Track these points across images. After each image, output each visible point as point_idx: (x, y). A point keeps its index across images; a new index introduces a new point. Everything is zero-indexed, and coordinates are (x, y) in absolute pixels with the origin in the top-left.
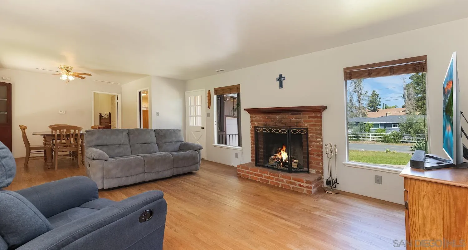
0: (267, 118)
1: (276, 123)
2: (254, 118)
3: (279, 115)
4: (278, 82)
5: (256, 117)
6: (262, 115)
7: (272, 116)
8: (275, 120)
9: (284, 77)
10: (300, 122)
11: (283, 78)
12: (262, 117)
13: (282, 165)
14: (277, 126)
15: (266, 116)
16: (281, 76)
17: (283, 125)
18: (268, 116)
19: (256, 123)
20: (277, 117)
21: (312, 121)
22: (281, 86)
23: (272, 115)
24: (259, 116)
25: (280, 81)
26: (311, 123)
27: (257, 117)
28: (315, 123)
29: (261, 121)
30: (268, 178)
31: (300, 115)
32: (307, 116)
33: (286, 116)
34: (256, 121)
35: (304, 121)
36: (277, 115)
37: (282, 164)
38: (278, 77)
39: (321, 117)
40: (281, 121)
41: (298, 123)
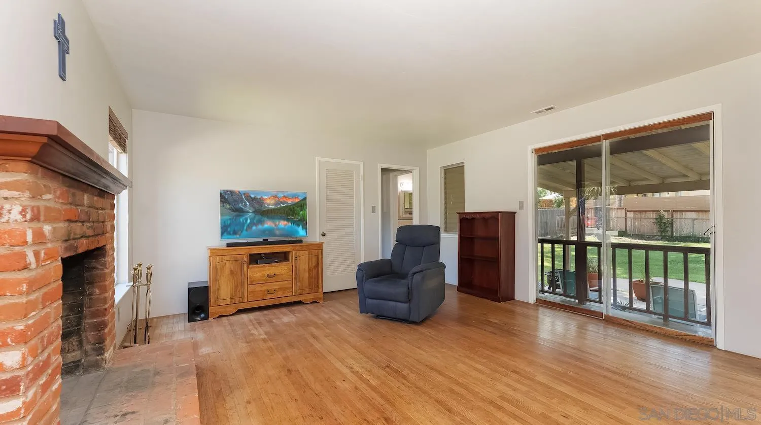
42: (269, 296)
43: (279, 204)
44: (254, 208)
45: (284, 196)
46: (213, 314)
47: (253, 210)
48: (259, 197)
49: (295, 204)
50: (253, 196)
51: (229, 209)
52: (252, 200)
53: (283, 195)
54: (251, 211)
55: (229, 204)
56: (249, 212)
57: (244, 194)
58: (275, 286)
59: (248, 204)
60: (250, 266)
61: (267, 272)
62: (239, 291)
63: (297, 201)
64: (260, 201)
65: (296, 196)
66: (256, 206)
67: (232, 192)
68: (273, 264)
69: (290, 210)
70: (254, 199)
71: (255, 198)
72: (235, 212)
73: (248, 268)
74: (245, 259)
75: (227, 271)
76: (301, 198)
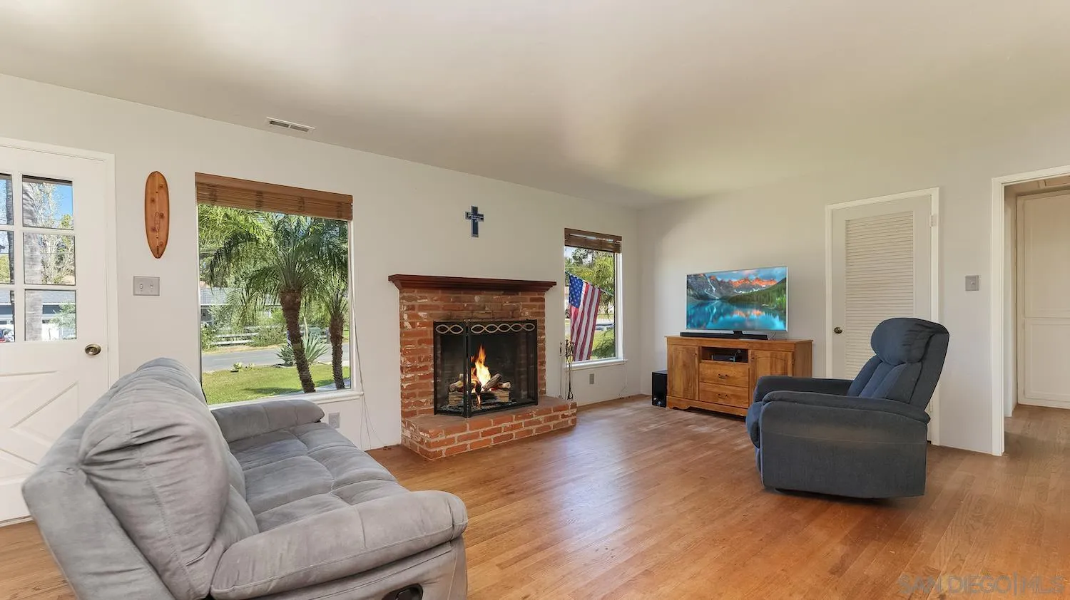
0: (453, 302)
1: (473, 311)
2: (416, 299)
3: (480, 294)
4: (470, 222)
5: (422, 298)
6: (440, 294)
7: (464, 295)
8: (471, 305)
9: (482, 216)
10: (517, 309)
11: (479, 215)
12: (441, 299)
13: (479, 402)
14: (475, 318)
15: (452, 296)
16: (475, 210)
17: (488, 316)
18: (456, 297)
19: (421, 314)
20: (477, 298)
21: (535, 306)
22: (475, 231)
23: (464, 293)
24: (432, 295)
25: (474, 220)
26: (534, 310)
27: (426, 299)
28: (538, 310)
29: (437, 308)
30: (513, 427)
31: (517, 296)
32: (528, 297)
33: (495, 297)
34: (422, 308)
35: (524, 306)
36: (477, 294)
37: (479, 398)
38: (470, 211)
39: (543, 300)
40: (485, 308)
41: (515, 310)
42: (721, 401)
43: (751, 289)
44: (721, 293)
45: (757, 279)
46: (670, 404)
47: (720, 297)
48: (727, 280)
49: (770, 289)
50: (719, 279)
51: (693, 296)
52: (720, 284)
53: (755, 278)
54: (717, 298)
55: (693, 290)
56: (714, 299)
57: (710, 277)
58: (728, 390)
59: (714, 289)
60: (703, 361)
61: (718, 371)
62: (691, 387)
63: (773, 284)
64: (728, 286)
65: (771, 278)
66: (724, 292)
67: (696, 276)
68: (727, 362)
69: (765, 296)
70: (721, 283)
71: (722, 281)
72: (699, 299)
73: (700, 362)
74: (697, 352)
75: (680, 364)
76: (777, 281)
